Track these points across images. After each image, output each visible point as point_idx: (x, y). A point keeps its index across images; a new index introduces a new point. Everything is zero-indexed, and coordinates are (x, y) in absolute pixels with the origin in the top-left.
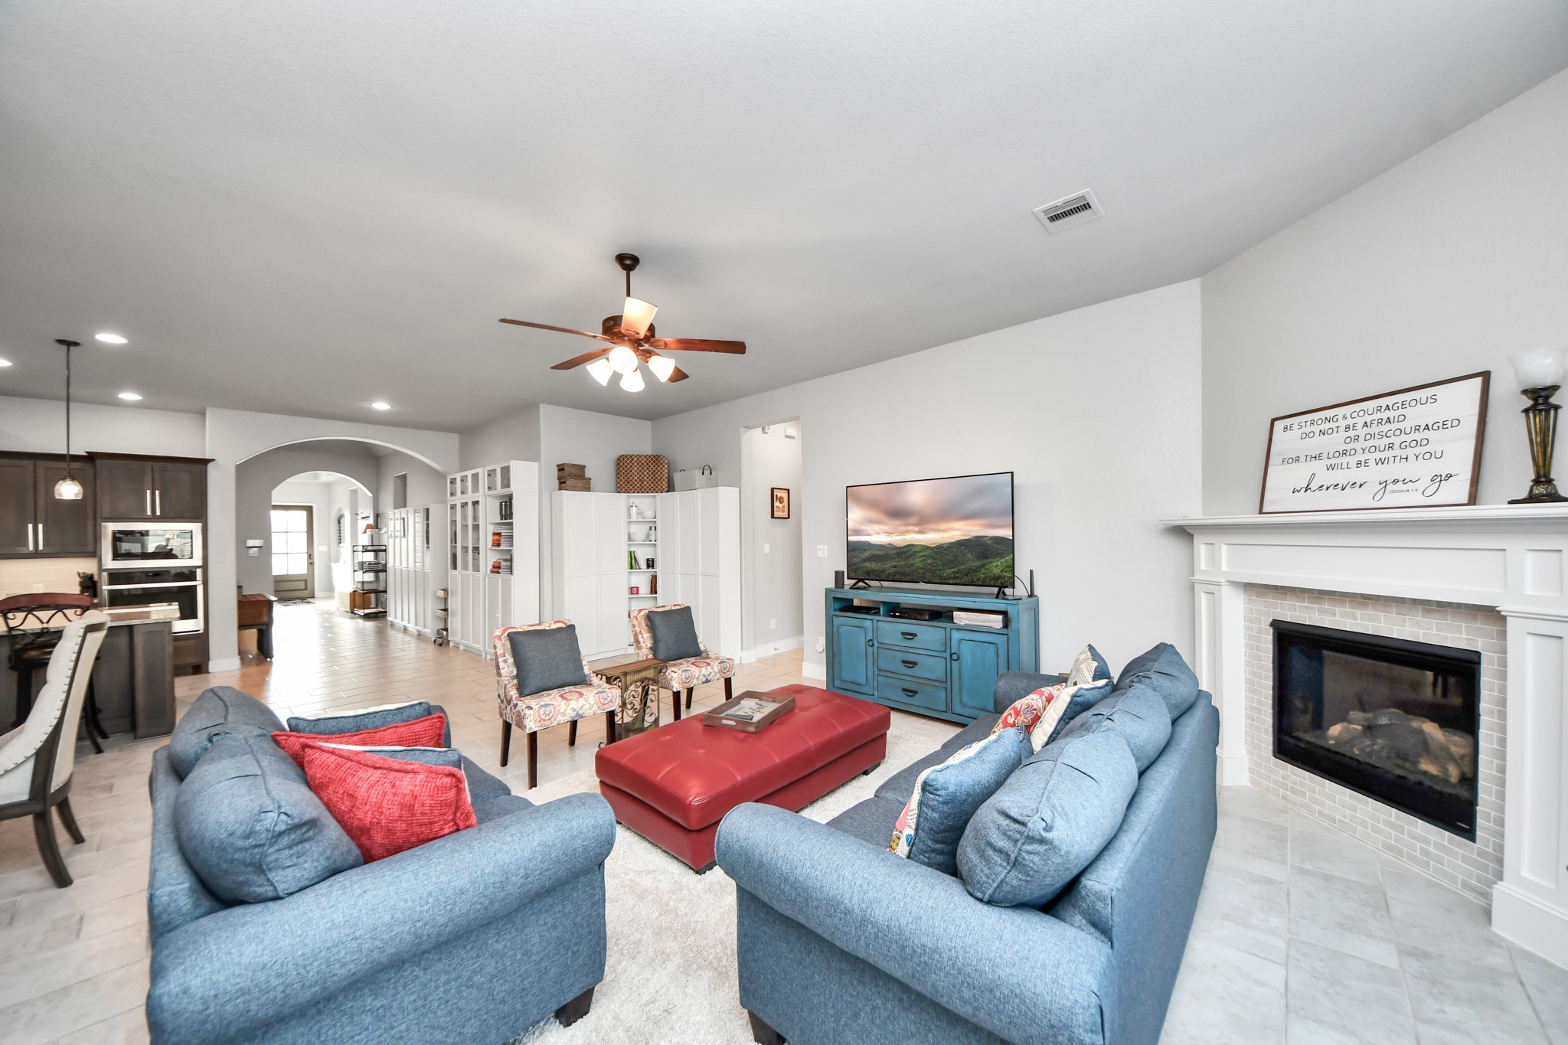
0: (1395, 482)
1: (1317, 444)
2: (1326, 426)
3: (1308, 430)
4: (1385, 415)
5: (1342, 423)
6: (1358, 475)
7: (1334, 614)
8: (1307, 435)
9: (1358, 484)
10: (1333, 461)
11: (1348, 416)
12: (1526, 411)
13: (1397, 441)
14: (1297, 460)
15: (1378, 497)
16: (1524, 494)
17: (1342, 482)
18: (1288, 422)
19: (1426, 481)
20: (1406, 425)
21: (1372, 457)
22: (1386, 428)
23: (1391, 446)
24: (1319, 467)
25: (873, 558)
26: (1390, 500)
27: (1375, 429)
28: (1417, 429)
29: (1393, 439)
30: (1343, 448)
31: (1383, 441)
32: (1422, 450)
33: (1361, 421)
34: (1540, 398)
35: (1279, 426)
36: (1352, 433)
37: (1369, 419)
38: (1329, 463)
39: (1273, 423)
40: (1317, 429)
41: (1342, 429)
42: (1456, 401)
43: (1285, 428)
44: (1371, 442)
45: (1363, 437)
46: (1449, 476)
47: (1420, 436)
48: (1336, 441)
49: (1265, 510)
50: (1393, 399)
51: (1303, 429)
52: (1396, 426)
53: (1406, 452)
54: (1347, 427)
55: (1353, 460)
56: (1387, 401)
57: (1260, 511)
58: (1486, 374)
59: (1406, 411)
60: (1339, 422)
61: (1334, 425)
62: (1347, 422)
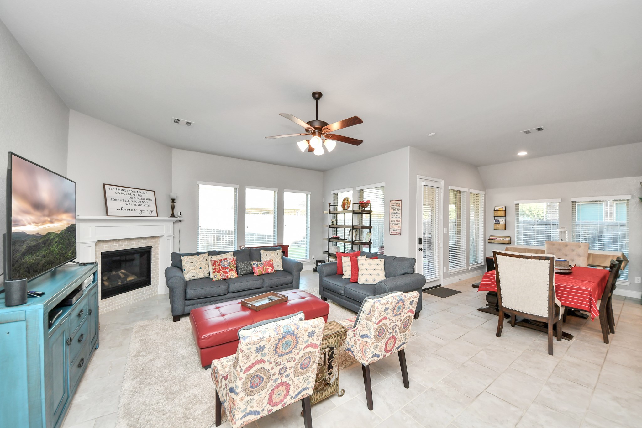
0: (143, 211)
1: (120, 196)
2: (123, 192)
3: (117, 191)
4: (138, 194)
5: (128, 193)
6: (135, 208)
7: (122, 245)
8: (117, 193)
9: (135, 210)
10: (128, 203)
11: (129, 191)
12: (171, 202)
13: (141, 201)
15: (141, 213)
16: (170, 216)
17: (131, 209)
18: (110, 186)
19: (149, 212)
20: (143, 197)
21: (137, 204)
22: (138, 197)
23: (140, 202)
24: (124, 203)
25: (31, 250)
26: (143, 215)
27: (135, 196)
28: (145, 199)
29: (140, 200)
30: (129, 199)
31: (138, 200)
32: (147, 204)
33: (132, 193)
34: (173, 201)
35: (107, 187)
36: (130, 196)
37: (134, 193)
38: (127, 202)
39: (104, 185)
40: (120, 192)
41: (127, 194)
42: (150, 195)
43: (109, 188)
44: (135, 200)
45: (133, 198)
46: (153, 211)
47: (146, 201)
48: (126, 197)
49: (109, 215)
50: (138, 190)
51: (116, 191)
52: (140, 197)
53: (144, 204)
54: (129, 194)
55: (133, 203)
56: (137, 190)
57: (107, 215)
58: (154, 191)
59: (142, 194)
60: (126, 192)
61: (125, 192)
62: (129, 192)
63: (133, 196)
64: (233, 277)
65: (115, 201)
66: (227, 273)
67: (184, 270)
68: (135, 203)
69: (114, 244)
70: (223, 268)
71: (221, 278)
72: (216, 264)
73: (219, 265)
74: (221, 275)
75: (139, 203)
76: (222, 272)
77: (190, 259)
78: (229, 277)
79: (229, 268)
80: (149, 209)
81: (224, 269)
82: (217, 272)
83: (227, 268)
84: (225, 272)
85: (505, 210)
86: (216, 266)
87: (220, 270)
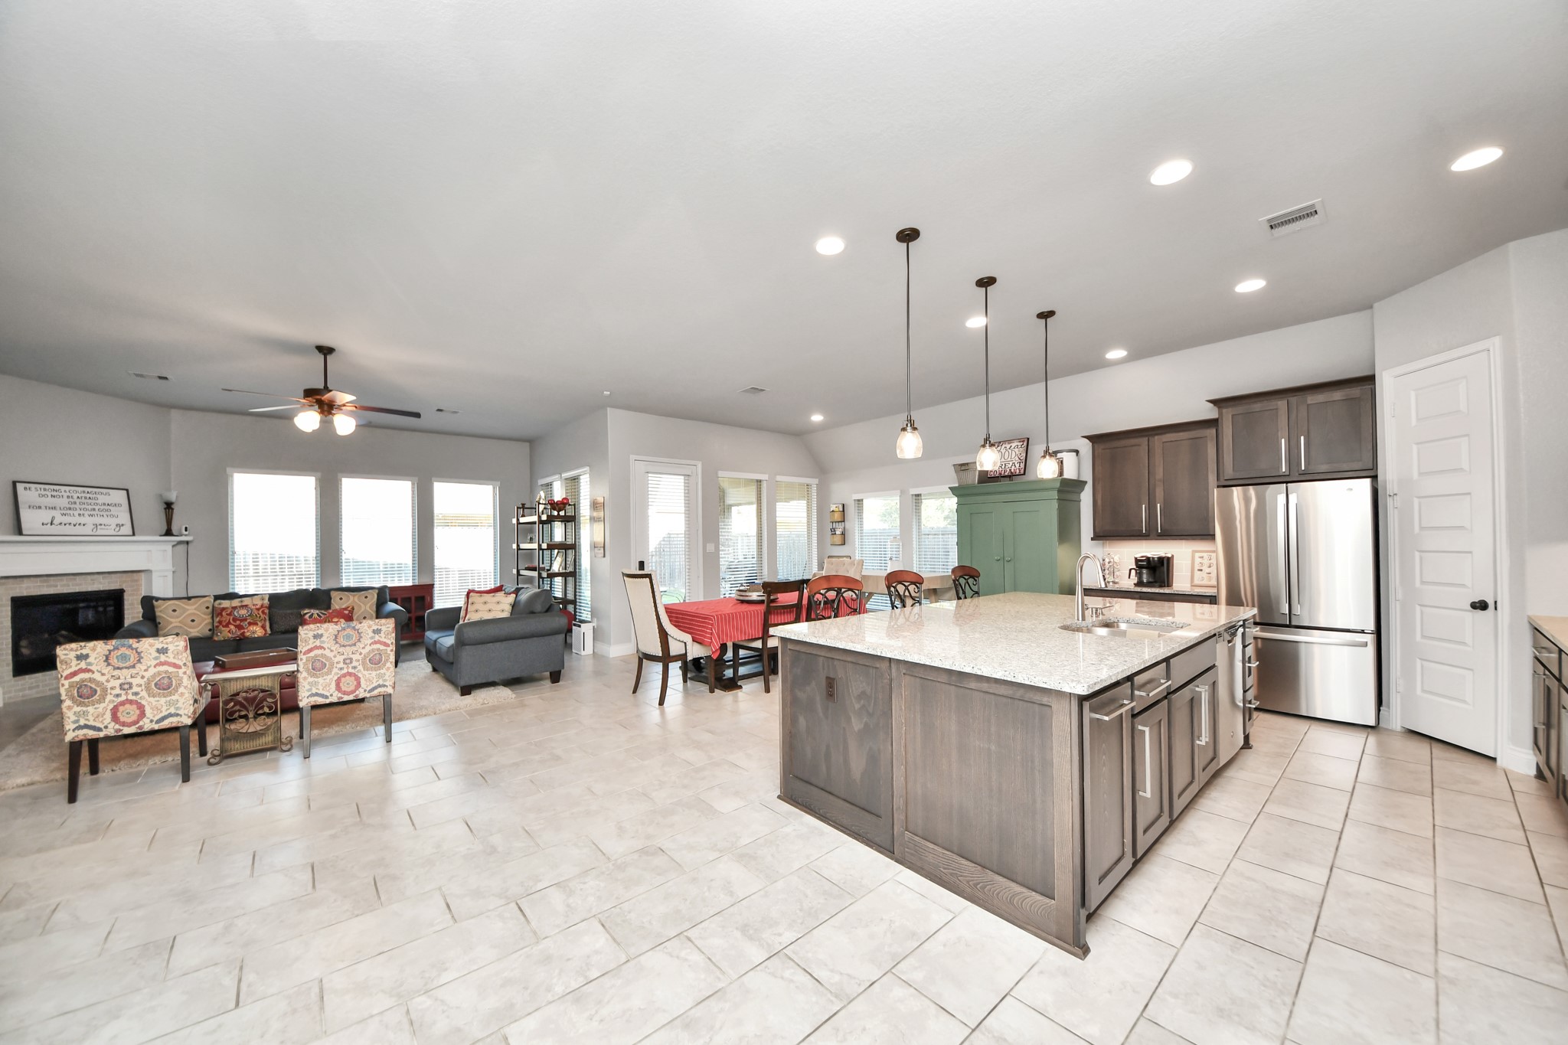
0: (101, 525)
1: (49, 501)
2: (55, 493)
3: (43, 492)
4: (88, 496)
5: (66, 495)
6: (82, 520)
7: (57, 586)
8: (43, 496)
9: (82, 524)
10: (65, 512)
11: (67, 491)
12: (165, 508)
13: (97, 508)
14: (40, 507)
15: (95, 530)
16: (164, 533)
17: (73, 522)
18: (28, 485)
19: (114, 526)
20: (100, 501)
21: (86, 513)
22: (90, 501)
23: (94, 510)
24: (57, 514)
26: (99, 532)
27: (83, 500)
28: (104, 504)
29: (94, 507)
30: (68, 506)
31: (90, 507)
32: (109, 513)
33: (75, 496)
34: (169, 506)
35: (20, 487)
36: (71, 500)
37: (80, 496)
38: (62, 512)
39: (14, 483)
40: (49, 494)
41: (65, 497)
42: (120, 497)
43: (25, 489)
44: (83, 506)
45: (78, 503)
46: (123, 525)
47: (106, 507)
48: (63, 502)
49: (24, 533)
50: (90, 490)
51: (39, 492)
52: (94, 501)
53: (101, 513)
54: (68, 497)
55: (76, 513)
56: (87, 489)
57: (20, 532)
58: (127, 490)
59: (98, 496)
60: (63, 493)
61: (60, 494)
62: (68, 494)
63: (78, 501)
64: (256, 636)
65: (40, 510)
66: (244, 628)
67: (160, 623)
68: (81, 512)
69: (38, 582)
70: (235, 620)
71: (230, 635)
72: (224, 613)
73: (230, 614)
74: (229, 632)
75: (92, 513)
76: (232, 627)
77: (173, 604)
78: (248, 634)
79: (248, 621)
80: (113, 522)
81: (238, 622)
82: (223, 627)
83: (246, 620)
84: (239, 627)
85: (844, 511)
86: (222, 616)
87: (229, 623)
